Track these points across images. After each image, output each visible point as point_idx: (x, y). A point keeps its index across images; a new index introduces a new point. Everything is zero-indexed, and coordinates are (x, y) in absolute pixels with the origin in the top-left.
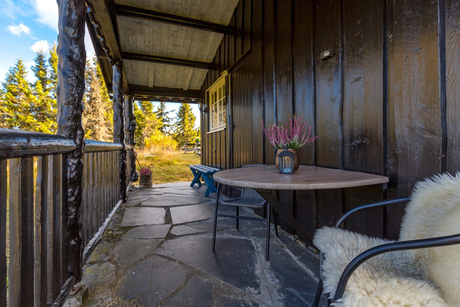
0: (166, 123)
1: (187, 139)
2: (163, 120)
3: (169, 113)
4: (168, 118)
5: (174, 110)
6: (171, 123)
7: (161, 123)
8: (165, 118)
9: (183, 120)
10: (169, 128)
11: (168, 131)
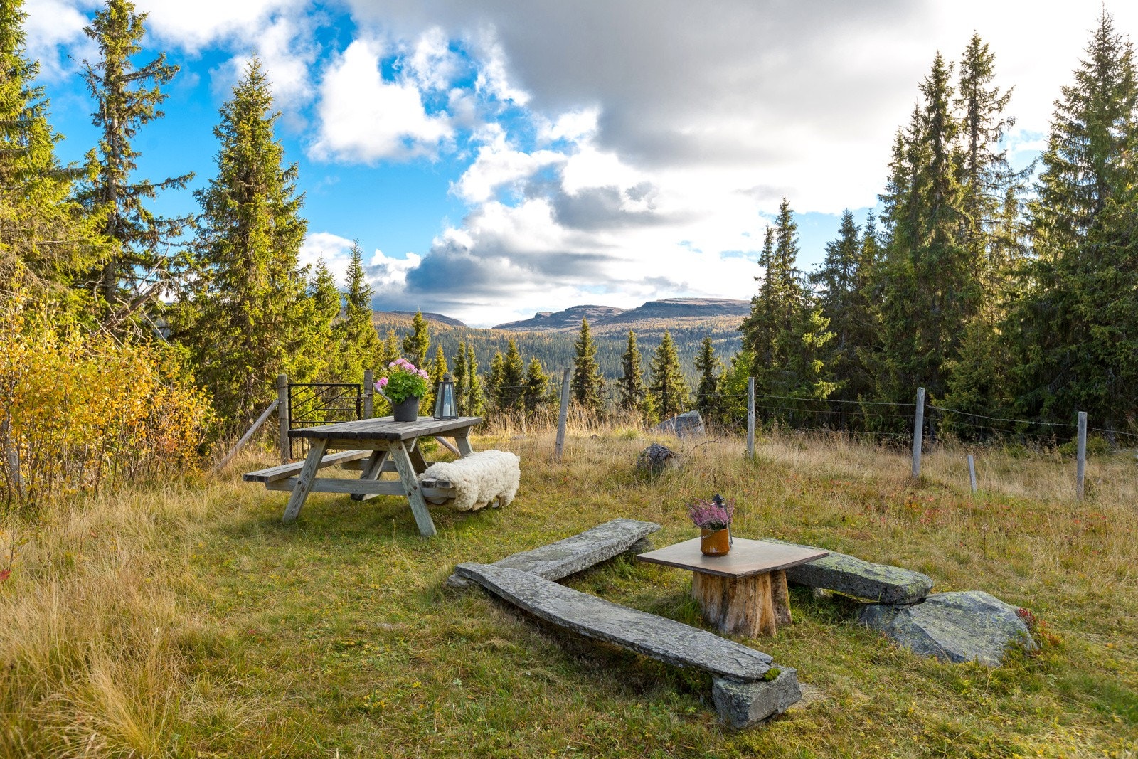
0: (137, 248)
1: (261, 341)
2: (117, 229)
3: (156, 190)
4: (151, 221)
5: (185, 178)
6: (167, 249)
7: (100, 241)
8: (128, 215)
9: (243, 231)
10: (153, 274)
11: (143, 288)
